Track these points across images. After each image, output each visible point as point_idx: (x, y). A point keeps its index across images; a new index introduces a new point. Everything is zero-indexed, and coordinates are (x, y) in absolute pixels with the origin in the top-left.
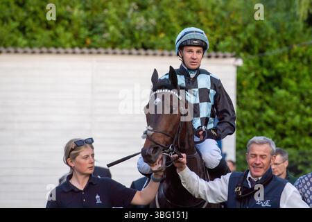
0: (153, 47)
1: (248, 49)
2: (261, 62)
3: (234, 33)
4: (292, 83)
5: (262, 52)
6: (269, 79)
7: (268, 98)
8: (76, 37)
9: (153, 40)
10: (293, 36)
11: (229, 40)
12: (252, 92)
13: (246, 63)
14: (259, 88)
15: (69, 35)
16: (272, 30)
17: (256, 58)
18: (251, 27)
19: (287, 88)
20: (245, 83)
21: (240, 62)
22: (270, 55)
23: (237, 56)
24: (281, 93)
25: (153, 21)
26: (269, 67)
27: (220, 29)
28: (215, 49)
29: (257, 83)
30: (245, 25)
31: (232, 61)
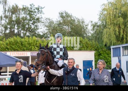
0: (82, 50)
1: (96, 50)
2: (98, 52)
3: (94, 48)
4: (103, 55)
5: (98, 50)
6: (99, 54)
7: (99, 57)
8: (70, 49)
9: (82, 49)
10: (103, 48)
11: (93, 49)
12: (97, 56)
13: (96, 52)
14: (98, 56)
15: (69, 48)
16: (99, 47)
17: (97, 51)
18: (96, 47)
19: (102, 55)
20: (96, 55)
21: (95, 52)
22: (99, 51)
23: (94, 51)
24: (101, 56)
25: (81, 46)
26: (99, 52)
27: (92, 47)
28: (91, 50)
29: (97, 55)
30: (95, 46)
31: (94, 52)
